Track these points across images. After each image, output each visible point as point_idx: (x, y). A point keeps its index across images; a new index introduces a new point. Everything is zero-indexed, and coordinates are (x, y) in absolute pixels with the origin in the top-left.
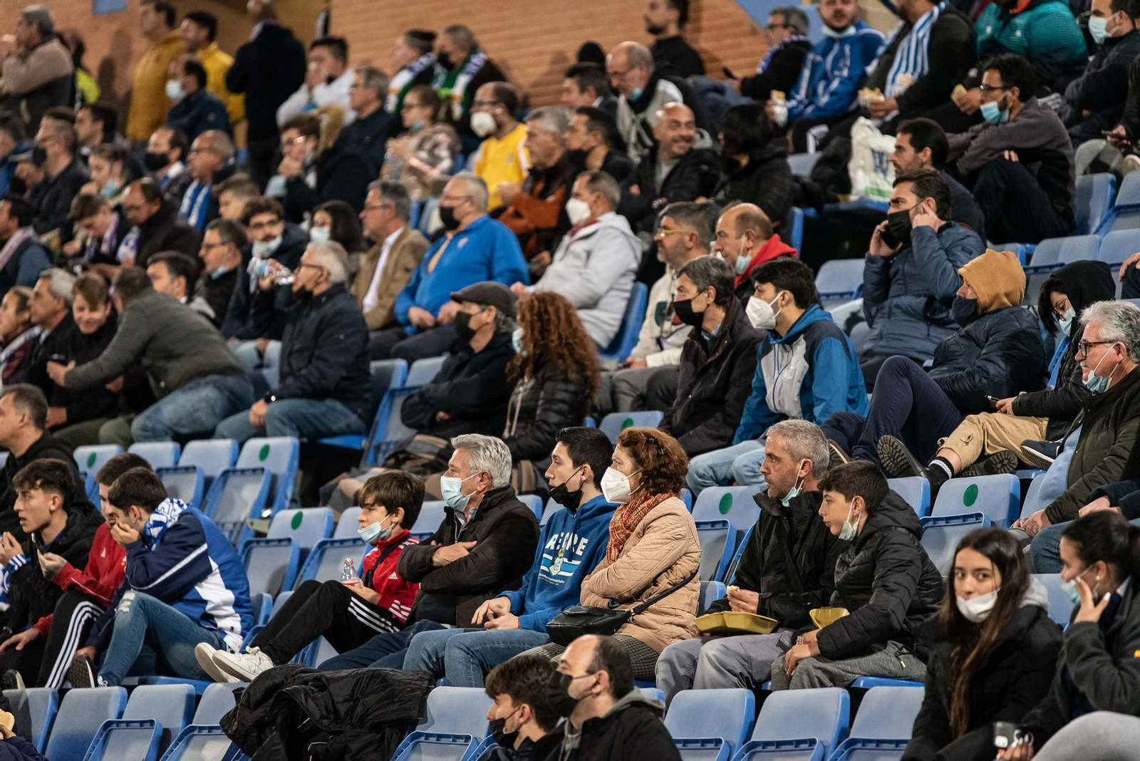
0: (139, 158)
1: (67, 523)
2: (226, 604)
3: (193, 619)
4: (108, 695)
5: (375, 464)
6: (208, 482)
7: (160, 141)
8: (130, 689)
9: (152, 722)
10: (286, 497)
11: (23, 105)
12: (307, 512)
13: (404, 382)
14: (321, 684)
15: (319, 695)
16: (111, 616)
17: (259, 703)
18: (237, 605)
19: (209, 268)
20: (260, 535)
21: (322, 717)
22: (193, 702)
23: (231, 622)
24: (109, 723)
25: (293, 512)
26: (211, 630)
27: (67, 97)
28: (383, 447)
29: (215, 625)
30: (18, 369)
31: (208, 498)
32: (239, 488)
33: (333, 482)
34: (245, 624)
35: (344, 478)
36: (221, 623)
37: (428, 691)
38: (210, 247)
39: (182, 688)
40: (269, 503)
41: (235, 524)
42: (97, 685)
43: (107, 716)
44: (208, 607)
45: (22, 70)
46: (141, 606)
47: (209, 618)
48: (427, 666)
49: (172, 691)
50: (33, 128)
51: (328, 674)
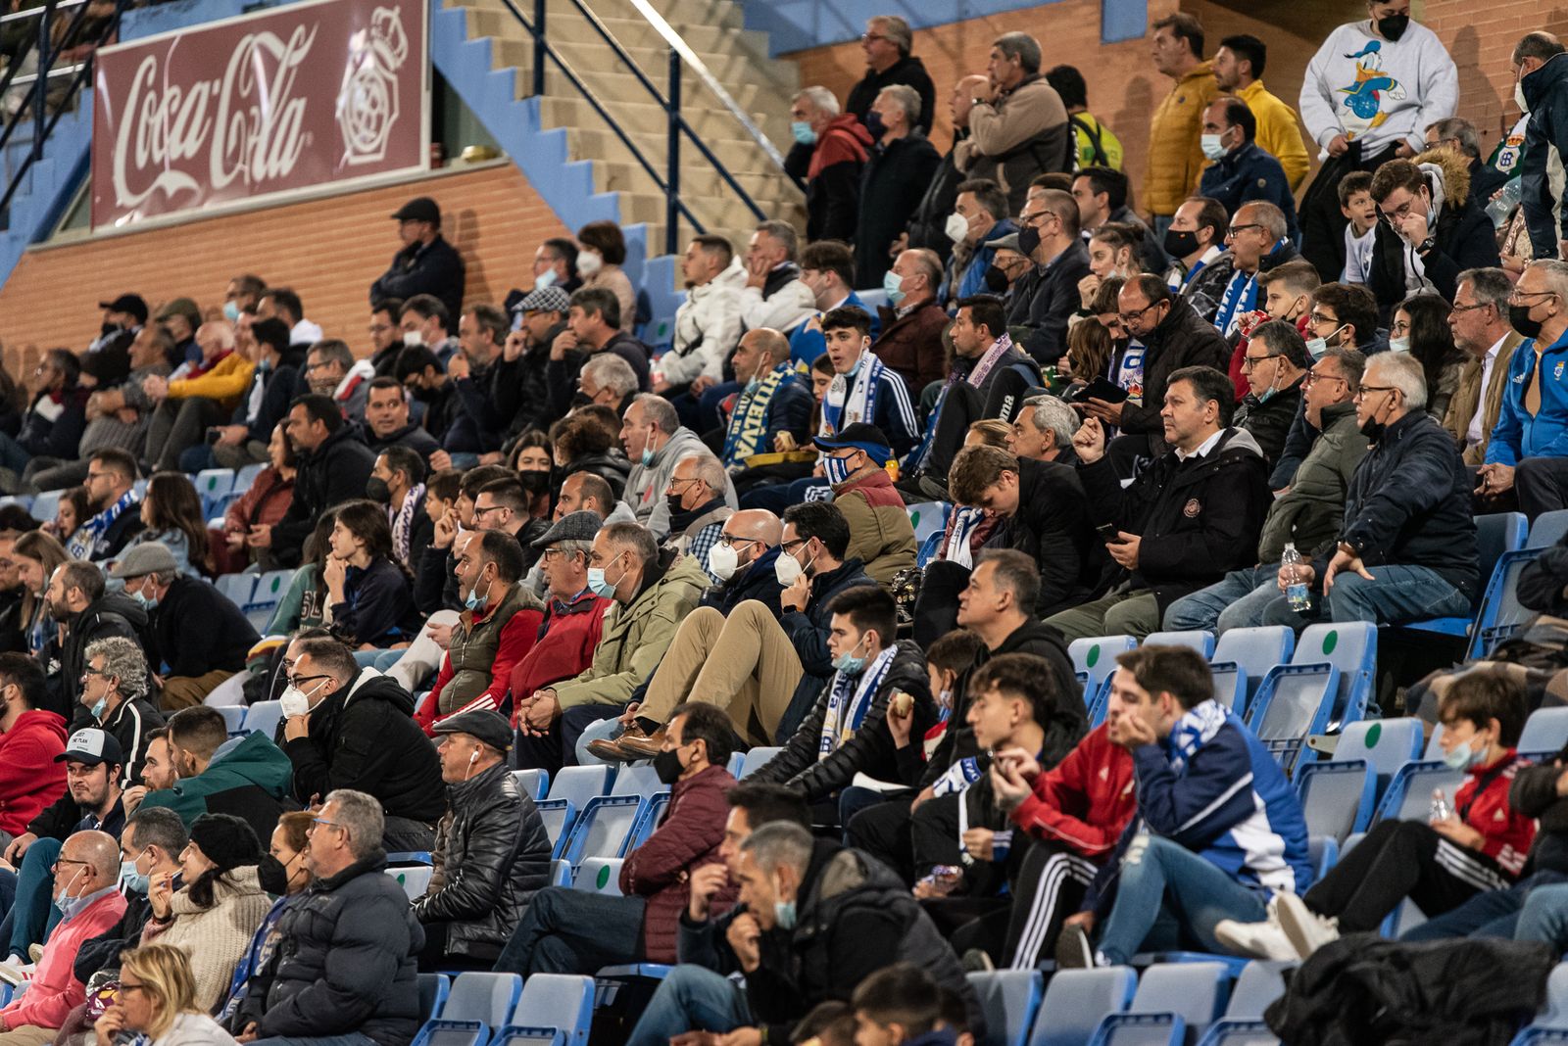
0: (1159, 240)
1: (1044, 742)
2: (1272, 853)
3: (1229, 874)
4: (1109, 980)
5: (1484, 657)
6: (1253, 684)
7: (1187, 216)
8: (1140, 970)
9: (1170, 1016)
10: (1361, 705)
11: (1000, 168)
12: (1386, 724)
13: (1524, 542)
14: (1401, 960)
15: (1397, 976)
16: (1115, 870)
17: (1317, 988)
18: (1288, 855)
19: (1254, 391)
20: (1324, 756)
21: (1403, 1007)
22: (1226, 988)
23: (1280, 878)
24: (1111, 1019)
25: (1368, 725)
26: (1252, 888)
27: (1061, 158)
28: (1496, 634)
29: (1258, 881)
30: (993, 530)
31: (1252, 707)
32: (1295, 692)
33: (1422, 682)
34: (1301, 880)
35: (1438, 676)
36: (1266, 880)
37: (1549, 969)
38: (1254, 361)
39: (1210, 969)
40: (1337, 713)
41: (1290, 742)
42: (1095, 965)
43: (1108, 1007)
44: (1248, 858)
45: (997, 121)
46: (1157, 855)
47: (1249, 872)
48: (1548, 934)
49: (1197, 973)
50: (1017, 200)
51: (1411, 947)
